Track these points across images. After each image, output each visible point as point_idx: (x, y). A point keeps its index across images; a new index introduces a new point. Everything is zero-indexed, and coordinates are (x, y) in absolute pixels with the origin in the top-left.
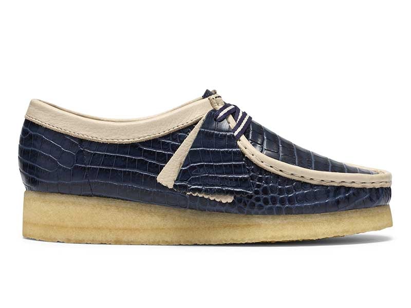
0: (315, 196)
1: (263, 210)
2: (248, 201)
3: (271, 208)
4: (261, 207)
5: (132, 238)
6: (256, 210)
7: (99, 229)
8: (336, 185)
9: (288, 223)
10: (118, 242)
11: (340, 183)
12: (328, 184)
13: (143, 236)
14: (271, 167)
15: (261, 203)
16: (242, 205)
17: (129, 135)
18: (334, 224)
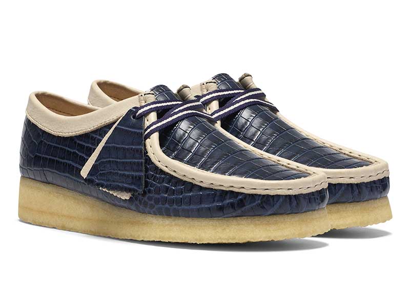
0: (201, 200)
1: (154, 209)
2: (142, 199)
3: (160, 209)
4: (152, 207)
5: (71, 225)
6: (148, 209)
7: (52, 214)
8: (224, 189)
9: (175, 225)
10: (64, 228)
11: (228, 187)
12: (216, 188)
13: (78, 224)
14: (166, 167)
15: (152, 202)
16: (137, 202)
17: (69, 129)
18: (219, 230)
